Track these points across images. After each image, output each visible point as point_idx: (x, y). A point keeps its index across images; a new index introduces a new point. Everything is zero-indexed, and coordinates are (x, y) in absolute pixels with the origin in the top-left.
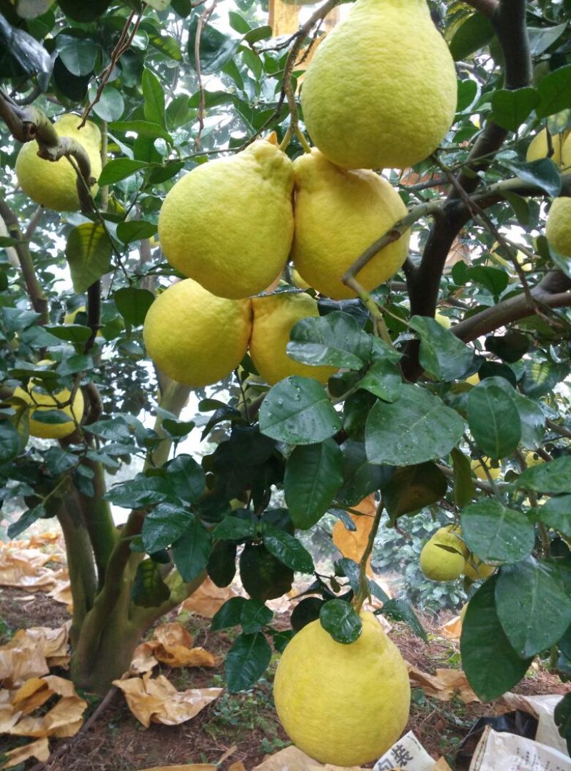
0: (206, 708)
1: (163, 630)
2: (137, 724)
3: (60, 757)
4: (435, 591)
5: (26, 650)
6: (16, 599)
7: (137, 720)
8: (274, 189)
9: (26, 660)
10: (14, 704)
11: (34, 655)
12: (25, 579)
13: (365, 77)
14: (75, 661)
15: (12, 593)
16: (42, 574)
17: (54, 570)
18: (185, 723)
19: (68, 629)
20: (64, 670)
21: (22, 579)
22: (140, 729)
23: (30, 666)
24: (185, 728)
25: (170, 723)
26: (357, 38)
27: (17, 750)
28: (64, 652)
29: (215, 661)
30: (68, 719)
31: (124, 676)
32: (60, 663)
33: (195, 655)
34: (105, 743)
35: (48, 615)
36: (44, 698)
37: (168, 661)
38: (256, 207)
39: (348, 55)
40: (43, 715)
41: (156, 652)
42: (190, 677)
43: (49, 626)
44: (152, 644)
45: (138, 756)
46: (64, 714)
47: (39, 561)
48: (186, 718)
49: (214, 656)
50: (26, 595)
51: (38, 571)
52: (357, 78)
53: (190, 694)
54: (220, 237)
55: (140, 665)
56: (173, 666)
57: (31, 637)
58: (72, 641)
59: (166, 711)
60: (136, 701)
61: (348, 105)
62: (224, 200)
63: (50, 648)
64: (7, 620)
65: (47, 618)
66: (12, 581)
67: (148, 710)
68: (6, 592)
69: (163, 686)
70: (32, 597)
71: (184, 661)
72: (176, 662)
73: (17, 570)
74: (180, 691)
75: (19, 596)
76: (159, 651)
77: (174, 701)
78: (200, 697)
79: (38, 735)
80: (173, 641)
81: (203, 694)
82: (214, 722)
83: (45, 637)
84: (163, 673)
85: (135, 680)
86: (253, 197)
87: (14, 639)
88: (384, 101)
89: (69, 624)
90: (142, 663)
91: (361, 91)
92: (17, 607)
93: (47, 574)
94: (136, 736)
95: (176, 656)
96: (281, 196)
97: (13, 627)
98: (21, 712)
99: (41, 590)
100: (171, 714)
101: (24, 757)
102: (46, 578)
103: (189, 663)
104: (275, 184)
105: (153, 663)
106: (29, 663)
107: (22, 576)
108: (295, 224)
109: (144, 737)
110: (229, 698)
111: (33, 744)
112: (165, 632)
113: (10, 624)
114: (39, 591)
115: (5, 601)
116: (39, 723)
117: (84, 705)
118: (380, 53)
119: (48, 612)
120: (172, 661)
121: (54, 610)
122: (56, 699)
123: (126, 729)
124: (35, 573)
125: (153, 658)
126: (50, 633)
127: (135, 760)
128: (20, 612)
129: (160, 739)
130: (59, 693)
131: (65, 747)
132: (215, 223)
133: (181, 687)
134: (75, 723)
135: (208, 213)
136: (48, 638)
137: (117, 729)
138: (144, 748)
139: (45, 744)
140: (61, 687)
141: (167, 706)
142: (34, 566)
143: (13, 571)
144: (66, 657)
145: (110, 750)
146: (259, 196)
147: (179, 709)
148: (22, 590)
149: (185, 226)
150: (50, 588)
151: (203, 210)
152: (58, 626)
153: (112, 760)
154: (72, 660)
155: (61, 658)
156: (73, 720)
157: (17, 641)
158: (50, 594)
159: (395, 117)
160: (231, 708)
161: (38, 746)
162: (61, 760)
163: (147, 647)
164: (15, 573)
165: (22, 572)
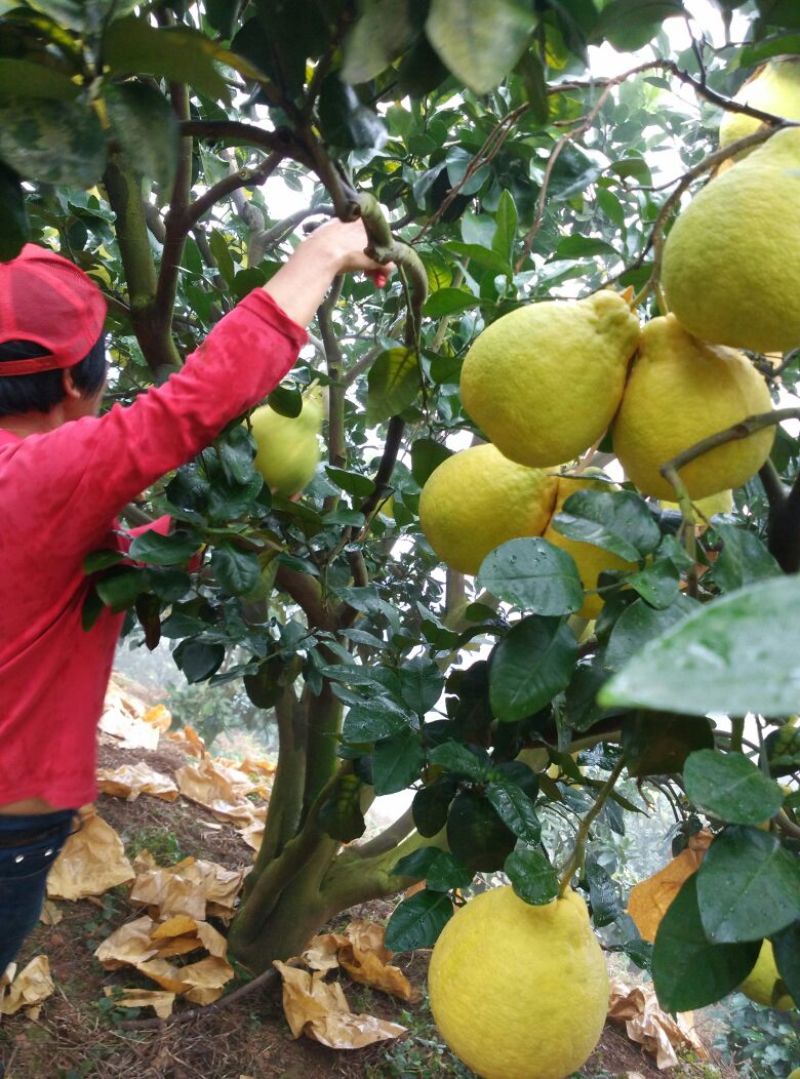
0: (378, 1044)
1: (359, 928)
2: (286, 1028)
3: (182, 1023)
4: (769, 1049)
5: (188, 882)
6: (199, 821)
7: (287, 1023)
8: (605, 346)
9: (184, 894)
10: (153, 939)
11: (195, 892)
12: (218, 803)
13: (737, 232)
14: (240, 918)
15: (197, 813)
16: (240, 804)
17: (256, 805)
18: (345, 1052)
19: (245, 875)
20: (222, 924)
21: (215, 802)
22: (287, 1035)
23: (186, 904)
24: (342, 1059)
25: (325, 1042)
26: (738, 187)
27: (138, 991)
28: (230, 903)
29: (412, 995)
30: (208, 982)
31: (290, 960)
32: (221, 915)
33: (389, 976)
34: (239, 1031)
35: (228, 855)
36: (188, 947)
37: (351, 968)
38: (576, 361)
39: (723, 204)
40: (180, 966)
41: (340, 953)
42: (372, 1002)
43: (225, 867)
44: (340, 940)
45: (273, 1067)
46: (204, 975)
47: (242, 788)
48: (348, 1046)
49: (412, 989)
50: (212, 822)
51: (237, 799)
52: (727, 231)
53: (364, 1021)
54: (523, 385)
55: (314, 960)
56: (356, 980)
57: (200, 870)
58: (244, 893)
59: (326, 1026)
60: (293, 997)
61: (709, 260)
62: (541, 345)
63: (215, 890)
64: (180, 841)
65: (227, 858)
66: (202, 799)
67: (305, 1014)
68: (192, 809)
69: (334, 997)
70: (218, 827)
71: (371, 978)
72: (361, 976)
73: (213, 789)
74: (353, 1012)
75: (204, 819)
76: (345, 952)
77: (341, 1020)
78: (374, 1028)
79: (166, 985)
80: (368, 947)
81: (380, 1026)
82: (382, 1068)
83: (215, 876)
84: (341, 982)
85: (302, 973)
86: (576, 349)
87: (180, 864)
88: (752, 262)
89: (248, 870)
90: (320, 959)
91: (727, 246)
92: (197, 831)
93: (245, 806)
94: (279, 1041)
95: (363, 966)
96: (613, 356)
97: (184, 852)
98: (156, 951)
99: (233, 822)
100: (331, 1034)
101: (142, 1003)
102: (243, 810)
103: (377, 984)
104: (609, 341)
105: (333, 964)
106: (186, 899)
107: (216, 798)
108: (623, 394)
109: (288, 1048)
110: (411, 1047)
111: (157, 993)
112: (361, 931)
113: (182, 847)
114: (229, 823)
115: (186, 819)
116: (173, 972)
117: (230, 974)
118: (760, 207)
119: (231, 851)
120: (358, 971)
121: (238, 851)
122: (201, 954)
123: (270, 1027)
124: (232, 800)
125: (334, 958)
126: (223, 873)
127: (267, 1069)
128: (198, 838)
129: (306, 1059)
130: (207, 947)
131: (191, 1013)
132: (523, 368)
133: (356, 1009)
134: (214, 991)
135: (517, 355)
136: (218, 878)
137: (259, 1023)
138: (282, 1061)
139: (170, 998)
140: (211, 941)
141: (329, 1020)
142: (235, 791)
143: (207, 787)
144: (231, 910)
145: (242, 1043)
146: (583, 349)
147: (342, 1032)
148: (210, 813)
149: (489, 365)
150: (243, 824)
151: (513, 351)
152: (235, 869)
153: (239, 1055)
154: (237, 915)
155: (224, 908)
156: (212, 986)
157: (182, 869)
158: (240, 832)
159: (762, 284)
160: (410, 1060)
161: (163, 997)
162: (182, 1027)
163: (332, 940)
164: (210, 791)
165: (218, 793)
